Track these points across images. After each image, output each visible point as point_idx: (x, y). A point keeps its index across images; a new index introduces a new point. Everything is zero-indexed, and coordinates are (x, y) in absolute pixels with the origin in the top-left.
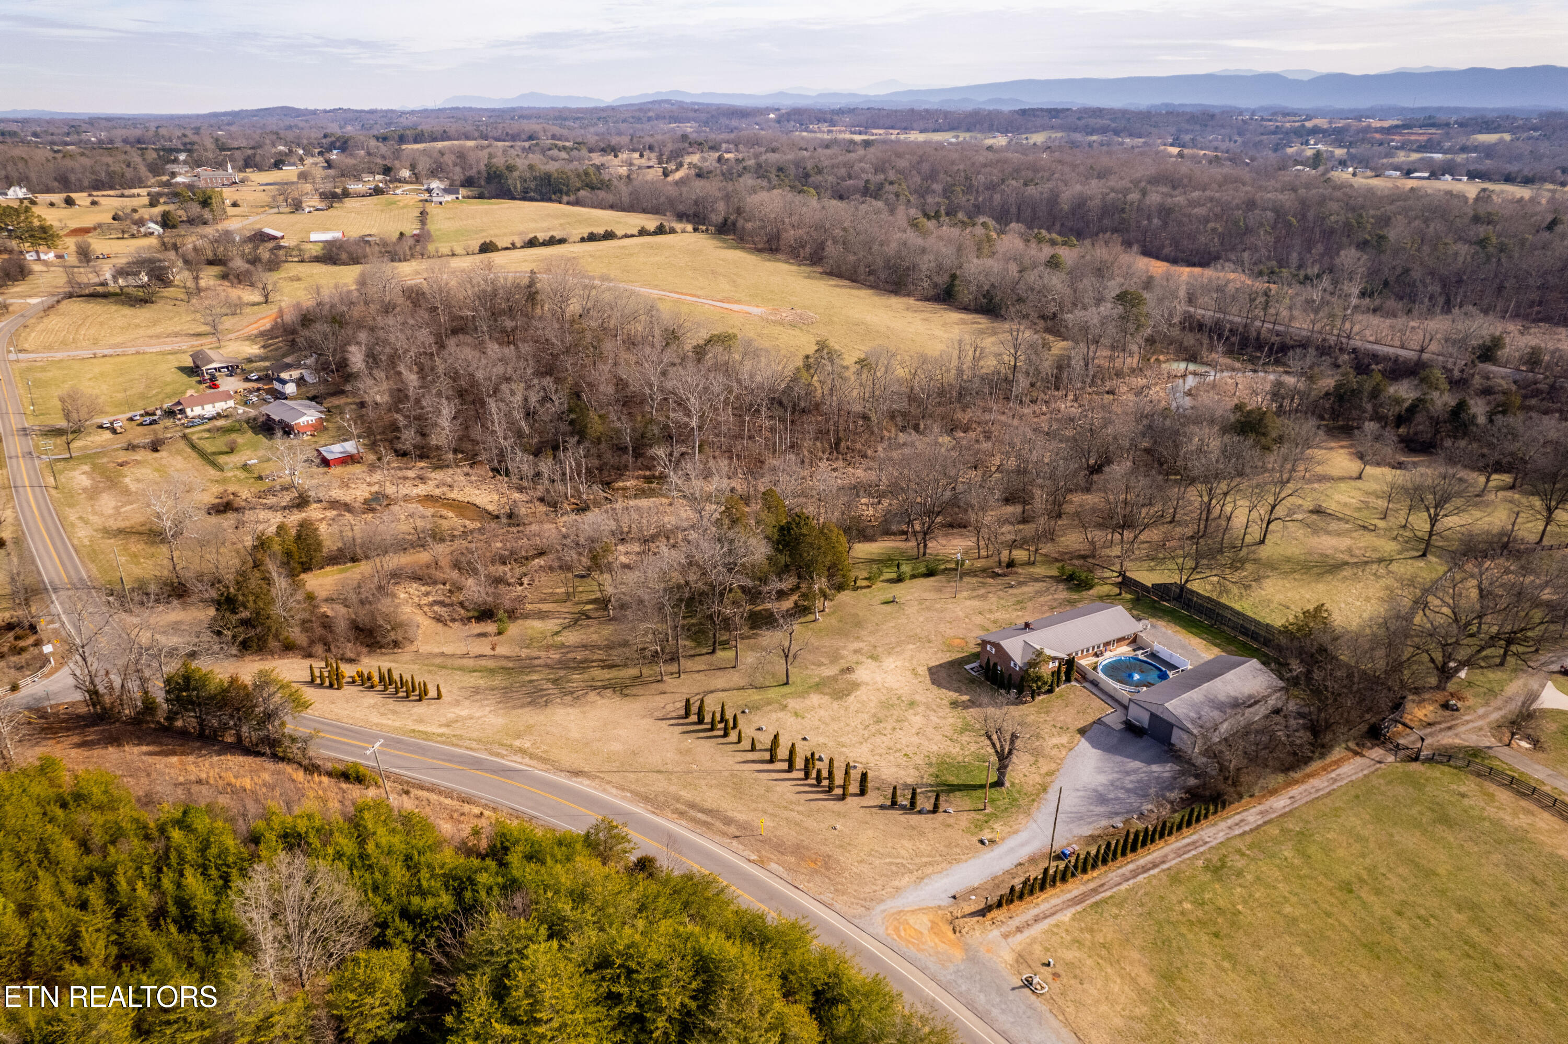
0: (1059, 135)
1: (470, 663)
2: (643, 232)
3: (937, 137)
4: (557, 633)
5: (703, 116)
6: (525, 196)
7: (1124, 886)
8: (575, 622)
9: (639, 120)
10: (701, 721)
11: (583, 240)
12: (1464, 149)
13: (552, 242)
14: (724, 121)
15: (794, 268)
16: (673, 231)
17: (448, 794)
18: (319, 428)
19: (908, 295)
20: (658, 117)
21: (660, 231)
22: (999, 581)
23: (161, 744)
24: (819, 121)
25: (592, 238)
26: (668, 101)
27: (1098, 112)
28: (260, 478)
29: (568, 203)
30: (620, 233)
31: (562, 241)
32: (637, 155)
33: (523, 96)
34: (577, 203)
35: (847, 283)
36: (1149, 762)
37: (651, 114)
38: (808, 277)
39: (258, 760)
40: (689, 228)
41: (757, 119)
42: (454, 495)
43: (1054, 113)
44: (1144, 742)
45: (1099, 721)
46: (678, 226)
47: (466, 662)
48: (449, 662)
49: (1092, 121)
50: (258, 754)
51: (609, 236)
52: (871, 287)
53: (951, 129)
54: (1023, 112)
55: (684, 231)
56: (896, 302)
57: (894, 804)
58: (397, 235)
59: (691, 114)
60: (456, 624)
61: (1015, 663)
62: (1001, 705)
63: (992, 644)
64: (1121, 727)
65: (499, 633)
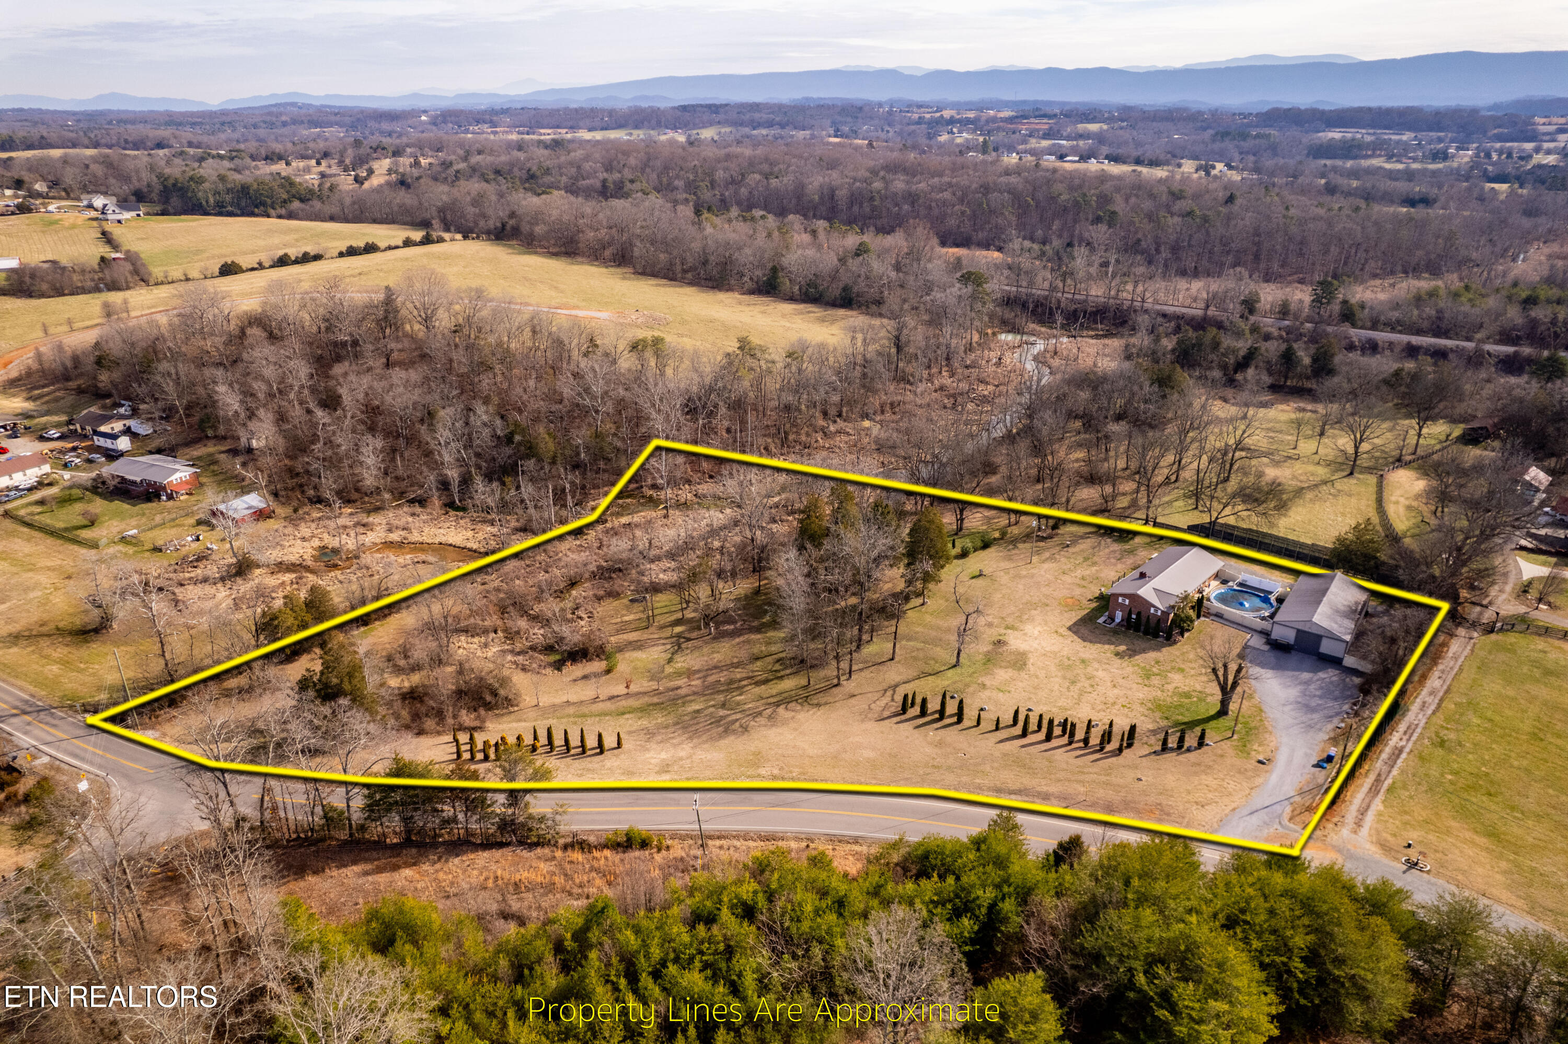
0: (728, 130)
1: (609, 706)
2: (408, 243)
3: (613, 135)
4: (670, 661)
5: (347, 120)
6: (221, 210)
7: (1395, 772)
8: (678, 643)
9: (271, 125)
10: (923, 713)
11: (341, 255)
12: (1081, 136)
13: (305, 259)
14: (372, 124)
15: (604, 270)
16: (441, 240)
17: (746, 836)
18: (195, 486)
19: (730, 289)
20: (294, 122)
21: (427, 241)
22: (1050, 543)
23: (366, 860)
24: (478, 122)
25: (352, 252)
26: (293, 104)
27: (755, 107)
28: (157, 550)
29: (280, 217)
30: (382, 245)
31: (317, 257)
32: (313, 162)
33: (100, 97)
34: (291, 216)
35: (664, 281)
36: (1315, 671)
37: (284, 118)
38: (624, 278)
39: (506, 851)
40: (459, 236)
41: (410, 122)
42: (415, 537)
43: (714, 109)
44: (1295, 657)
45: (1246, 647)
46: (447, 236)
47: (600, 706)
48: (585, 710)
49: (757, 116)
50: (501, 845)
51: (370, 249)
52: (691, 284)
53: (619, 126)
54: (684, 108)
55: (452, 240)
56: (722, 296)
57: (1165, 748)
58: (97, 260)
59: (333, 118)
60: (549, 671)
61: (1157, 608)
62: (1158, 648)
63: (1125, 596)
64: (1266, 648)
65: (608, 671)
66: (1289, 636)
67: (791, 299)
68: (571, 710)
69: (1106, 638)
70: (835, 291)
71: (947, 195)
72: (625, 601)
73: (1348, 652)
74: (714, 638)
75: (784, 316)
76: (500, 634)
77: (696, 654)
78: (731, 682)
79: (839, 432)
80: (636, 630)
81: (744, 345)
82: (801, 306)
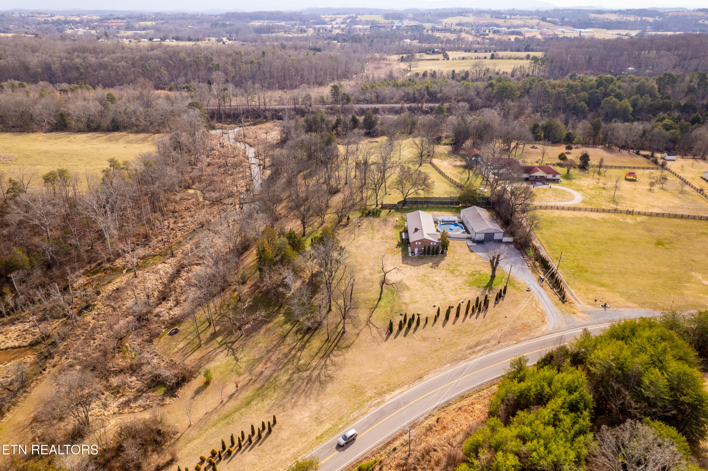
4: (237, 360)
8: (229, 347)
36: (498, 247)
44: (487, 245)
45: (469, 246)
57: (497, 300)
60: (168, 400)
61: (433, 242)
62: (443, 259)
63: (418, 241)
64: (475, 244)
65: (207, 383)
66: (481, 237)
67: (80, 131)
68: (215, 417)
69: (421, 262)
70: (106, 123)
71: (123, 63)
72: (166, 336)
73: (504, 236)
74: (247, 336)
75: (84, 141)
76: (107, 393)
77: (247, 350)
78: (286, 355)
79: (181, 199)
80: (194, 351)
81: (113, 163)
82: (90, 134)
